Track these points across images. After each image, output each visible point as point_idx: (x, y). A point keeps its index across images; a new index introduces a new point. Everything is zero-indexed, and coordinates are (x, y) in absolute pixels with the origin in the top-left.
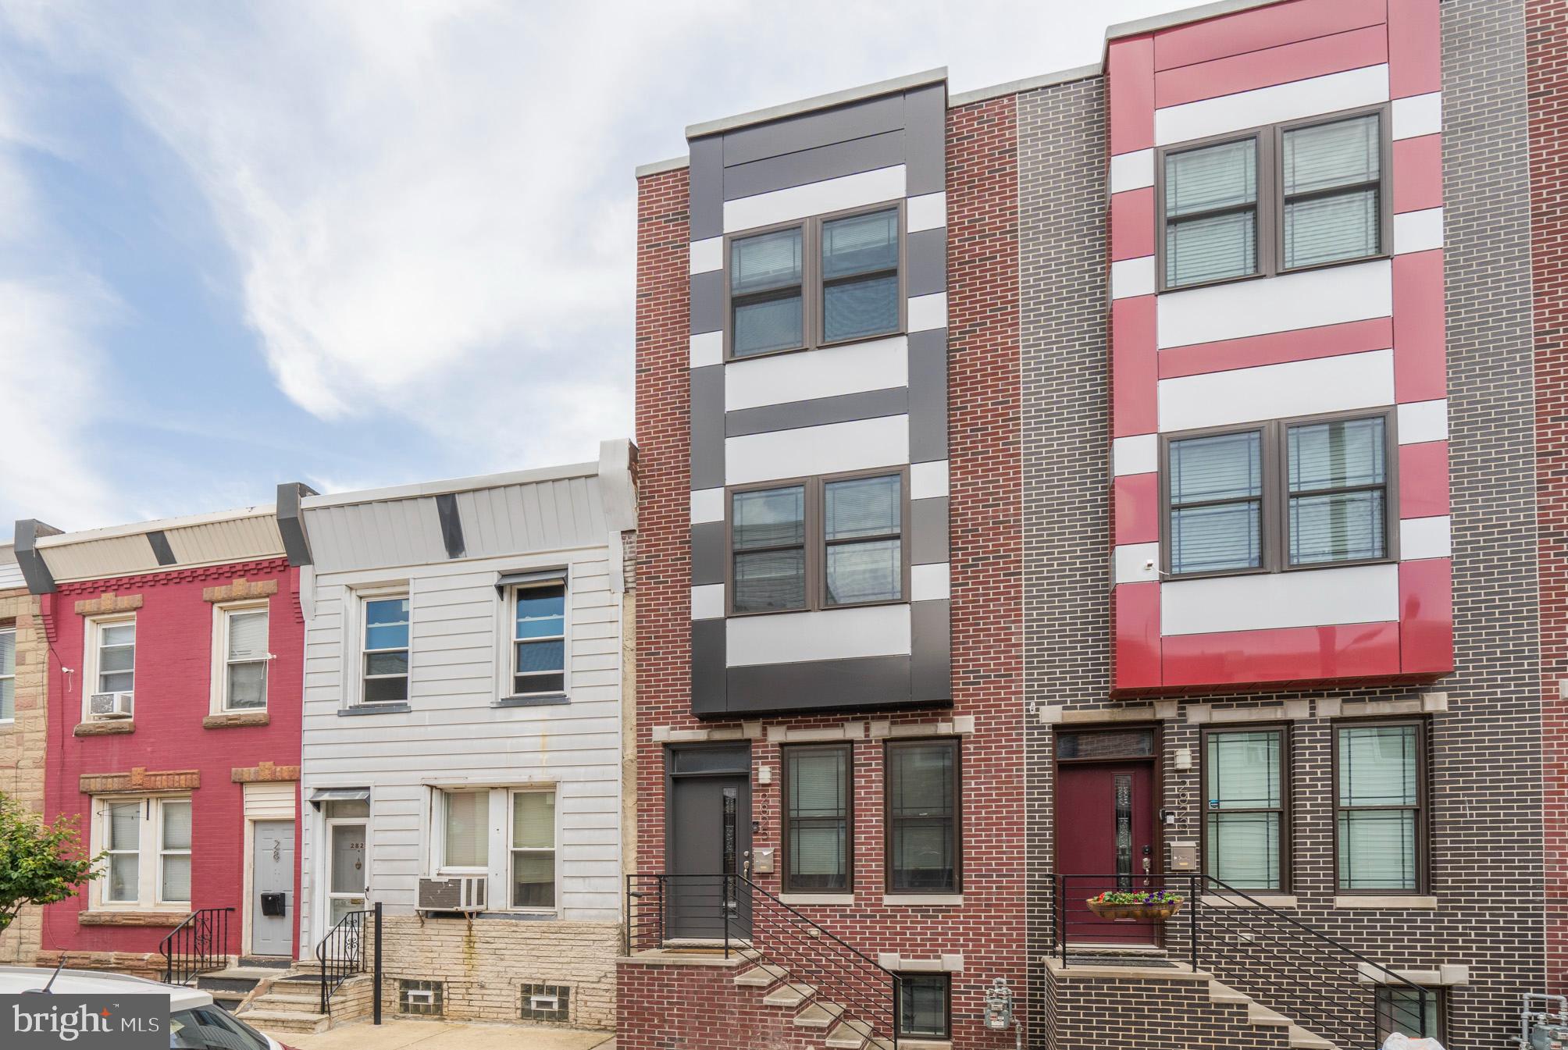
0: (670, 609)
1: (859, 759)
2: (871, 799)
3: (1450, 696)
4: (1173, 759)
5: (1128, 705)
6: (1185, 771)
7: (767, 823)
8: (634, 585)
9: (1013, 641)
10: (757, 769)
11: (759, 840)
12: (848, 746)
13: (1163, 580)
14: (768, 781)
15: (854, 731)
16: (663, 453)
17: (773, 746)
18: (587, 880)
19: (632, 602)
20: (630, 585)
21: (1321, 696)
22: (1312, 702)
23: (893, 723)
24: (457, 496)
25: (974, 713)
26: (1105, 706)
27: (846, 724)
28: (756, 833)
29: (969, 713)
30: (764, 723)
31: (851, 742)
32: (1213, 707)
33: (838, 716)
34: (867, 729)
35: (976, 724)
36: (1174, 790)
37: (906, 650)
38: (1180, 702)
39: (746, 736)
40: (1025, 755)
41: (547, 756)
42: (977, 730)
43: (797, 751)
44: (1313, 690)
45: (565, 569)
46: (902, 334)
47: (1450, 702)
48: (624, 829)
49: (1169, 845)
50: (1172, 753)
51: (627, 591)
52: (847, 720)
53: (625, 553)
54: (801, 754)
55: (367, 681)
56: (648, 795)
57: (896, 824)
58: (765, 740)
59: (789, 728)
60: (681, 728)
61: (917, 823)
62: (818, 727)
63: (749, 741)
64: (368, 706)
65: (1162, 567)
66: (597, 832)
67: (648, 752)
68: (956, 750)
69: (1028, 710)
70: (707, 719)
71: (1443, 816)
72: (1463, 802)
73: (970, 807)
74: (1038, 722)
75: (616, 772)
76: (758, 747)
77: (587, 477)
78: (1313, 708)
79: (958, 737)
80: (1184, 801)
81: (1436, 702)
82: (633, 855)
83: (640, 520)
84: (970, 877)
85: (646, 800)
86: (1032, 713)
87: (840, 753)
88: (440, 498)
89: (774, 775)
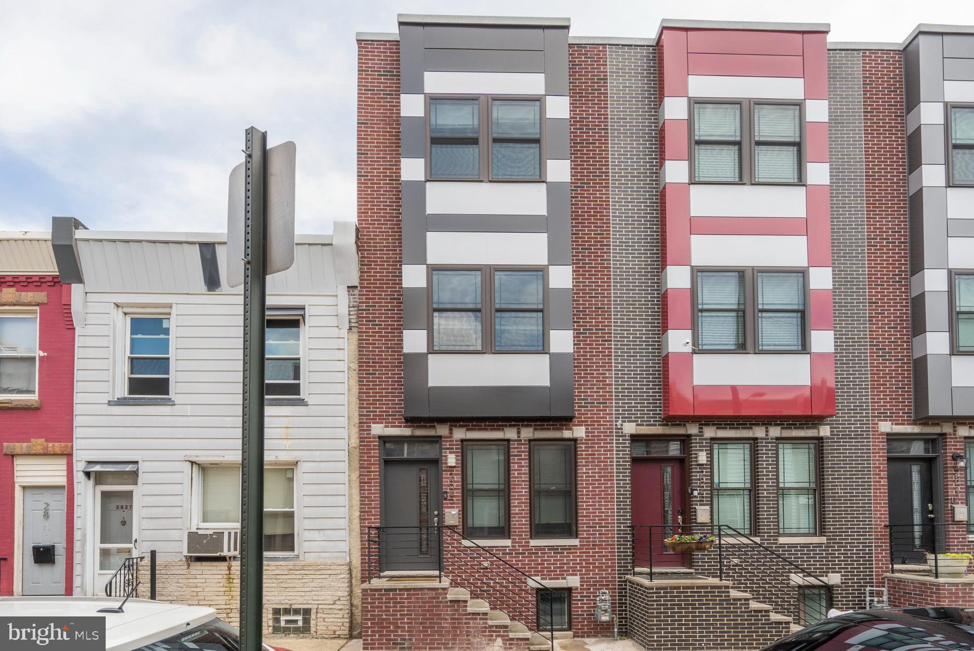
0: (383, 344)
1: (514, 452)
2: (521, 477)
3: (831, 428)
4: (696, 458)
5: (672, 425)
6: (702, 465)
7: (453, 493)
8: (356, 325)
9: (607, 382)
10: (446, 456)
11: (447, 504)
12: (506, 443)
13: (694, 352)
14: (454, 465)
15: (510, 433)
16: (378, 236)
17: (456, 441)
18: (322, 532)
19: (355, 337)
20: (353, 325)
21: (771, 425)
22: (767, 428)
23: (535, 429)
24: (216, 245)
25: (585, 425)
26: (659, 425)
27: (505, 429)
28: (446, 499)
29: (582, 425)
30: (450, 426)
31: (508, 440)
32: (717, 428)
33: (500, 423)
34: (519, 433)
35: (586, 432)
36: (697, 476)
37: (547, 383)
38: (700, 425)
39: (439, 434)
40: (615, 452)
41: (290, 442)
42: (587, 436)
43: (472, 445)
44: (767, 421)
45: (303, 308)
46: (543, 182)
47: (831, 431)
48: (350, 495)
49: (695, 508)
50: (696, 454)
51: (350, 328)
52: (506, 426)
53: (350, 302)
54: (475, 447)
55: (130, 379)
56: (368, 472)
57: (535, 494)
58: (451, 437)
59: (468, 430)
60: (392, 427)
61: (550, 494)
62: (487, 430)
63: (440, 437)
64: (131, 398)
65: (694, 345)
66: (330, 497)
67: (367, 442)
68: (573, 448)
69: (616, 425)
70: (411, 421)
71: (828, 493)
72: (837, 486)
73: (583, 484)
74: (622, 432)
75: (344, 455)
76: (446, 441)
77: (323, 245)
78: (767, 431)
79: (575, 440)
80: (702, 483)
81: (825, 431)
82: (357, 514)
83: (361, 280)
84: (582, 527)
85: (366, 475)
86: (619, 427)
87: (501, 447)
88: (202, 245)
89: (457, 460)
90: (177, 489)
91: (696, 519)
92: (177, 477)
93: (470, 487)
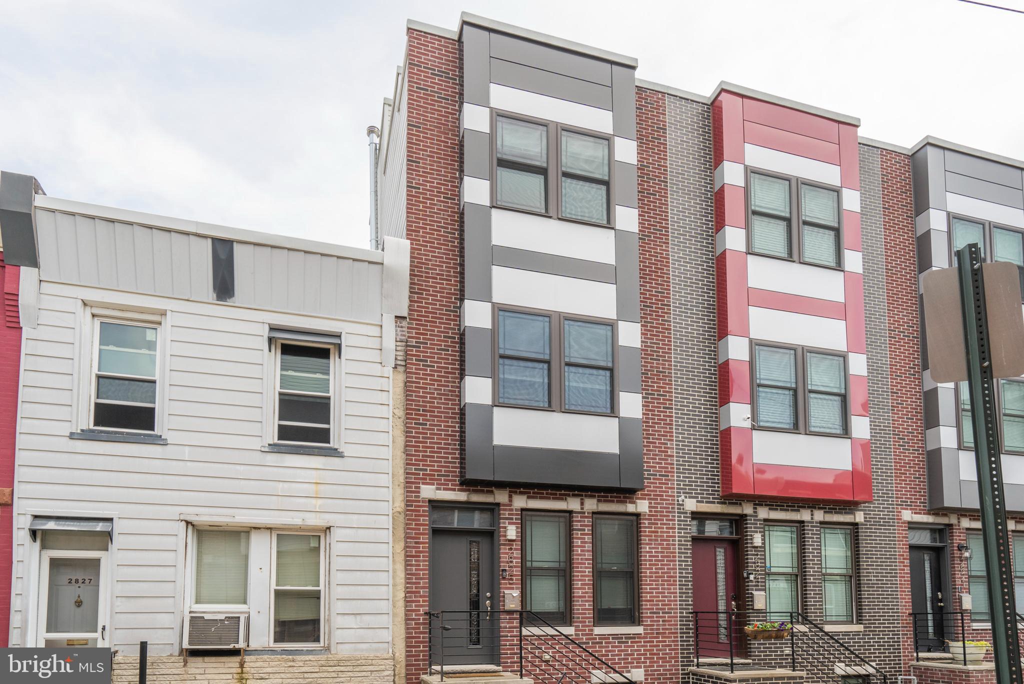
0: (436, 389)
1: (577, 525)
2: (585, 555)
3: (865, 514)
4: (751, 539)
5: (730, 503)
6: (757, 547)
7: (513, 571)
8: (403, 363)
9: (669, 453)
10: (505, 527)
11: (506, 584)
12: (568, 515)
13: (753, 428)
14: (514, 538)
15: (573, 504)
16: (430, 260)
17: (516, 510)
18: (358, 617)
19: (401, 377)
20: (399, 363)
21: (815, 508)
22: (812, 511)
23: (599, 501)
24: (235, 244)
25: (649, 499)
26: (718, 503)
27: (568, 498)
28: (504, 578)
29: (645, 499)
30: (510, 492)
31: (570, 512)
32: (770, 509)
33: (563, 492)
34: (582, 504)
35: (649, 507)
36: (752, 559)
37: (616, 450)
38: (755, 504)
39: (497, 501)
40: (677, 530)
41: (320, 501)
42: (650, 511)
43: (532, 516)
44: (812, 504)
45: (339, 336)
46: (612, 228)
47: (865, 518)
48: (394, 571)
49: (751, 593)
50: (751, 536)
51: (395, 368)
52: (569, 495)
53: (397, 335)
54: (534, 518)
55: (97, 405)
56: (416, 543)
57: (599, 575)
58: (511, 505)
59: (529, 497)
60: (445, 489)
61: (611, 575)
62: (549, 498)
63: (498, 504)
64: (96, 430)
65: (753, 421)
66: (369, 574)
67: (416, 506)
68: (635, 523)
69: (678, 501)
70: (467, 484)
71: (864, 580)
72: (870, 573)
73: (646, 565)
74: (683, 509)
75: (387, 522)
76: (505, 510)
77: (370, 262)
78: (812, 515)
79: (638, 515)
80: (758, 566)
81: (859, 517)
82: (401, 595)
83: (410, 310)
84: (646, 613)
85: (414, 547)
86: (681, 503)
87: (562, 520)
88: (217, 241)
89: (517, 532)
90: (168, 558)
91: (752, 605)
92: (170, 542)
93: (529, 564)
